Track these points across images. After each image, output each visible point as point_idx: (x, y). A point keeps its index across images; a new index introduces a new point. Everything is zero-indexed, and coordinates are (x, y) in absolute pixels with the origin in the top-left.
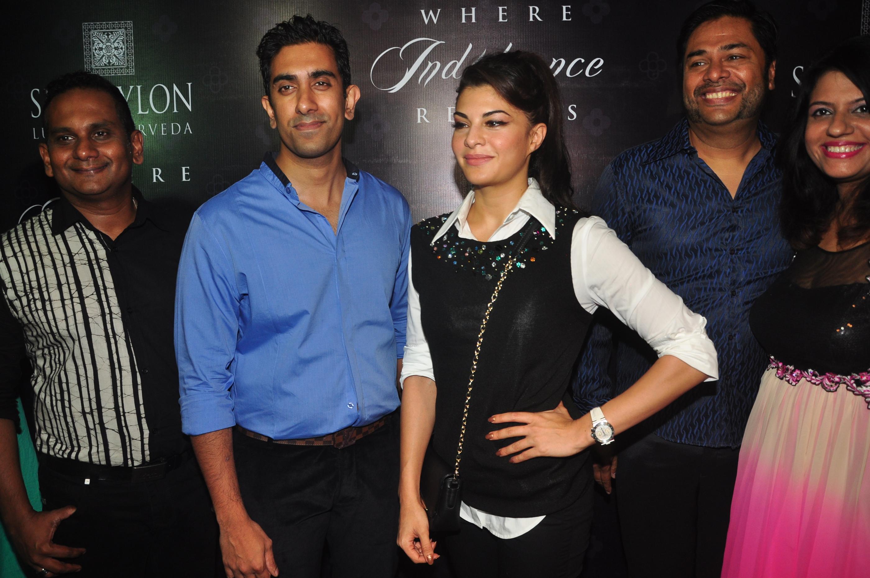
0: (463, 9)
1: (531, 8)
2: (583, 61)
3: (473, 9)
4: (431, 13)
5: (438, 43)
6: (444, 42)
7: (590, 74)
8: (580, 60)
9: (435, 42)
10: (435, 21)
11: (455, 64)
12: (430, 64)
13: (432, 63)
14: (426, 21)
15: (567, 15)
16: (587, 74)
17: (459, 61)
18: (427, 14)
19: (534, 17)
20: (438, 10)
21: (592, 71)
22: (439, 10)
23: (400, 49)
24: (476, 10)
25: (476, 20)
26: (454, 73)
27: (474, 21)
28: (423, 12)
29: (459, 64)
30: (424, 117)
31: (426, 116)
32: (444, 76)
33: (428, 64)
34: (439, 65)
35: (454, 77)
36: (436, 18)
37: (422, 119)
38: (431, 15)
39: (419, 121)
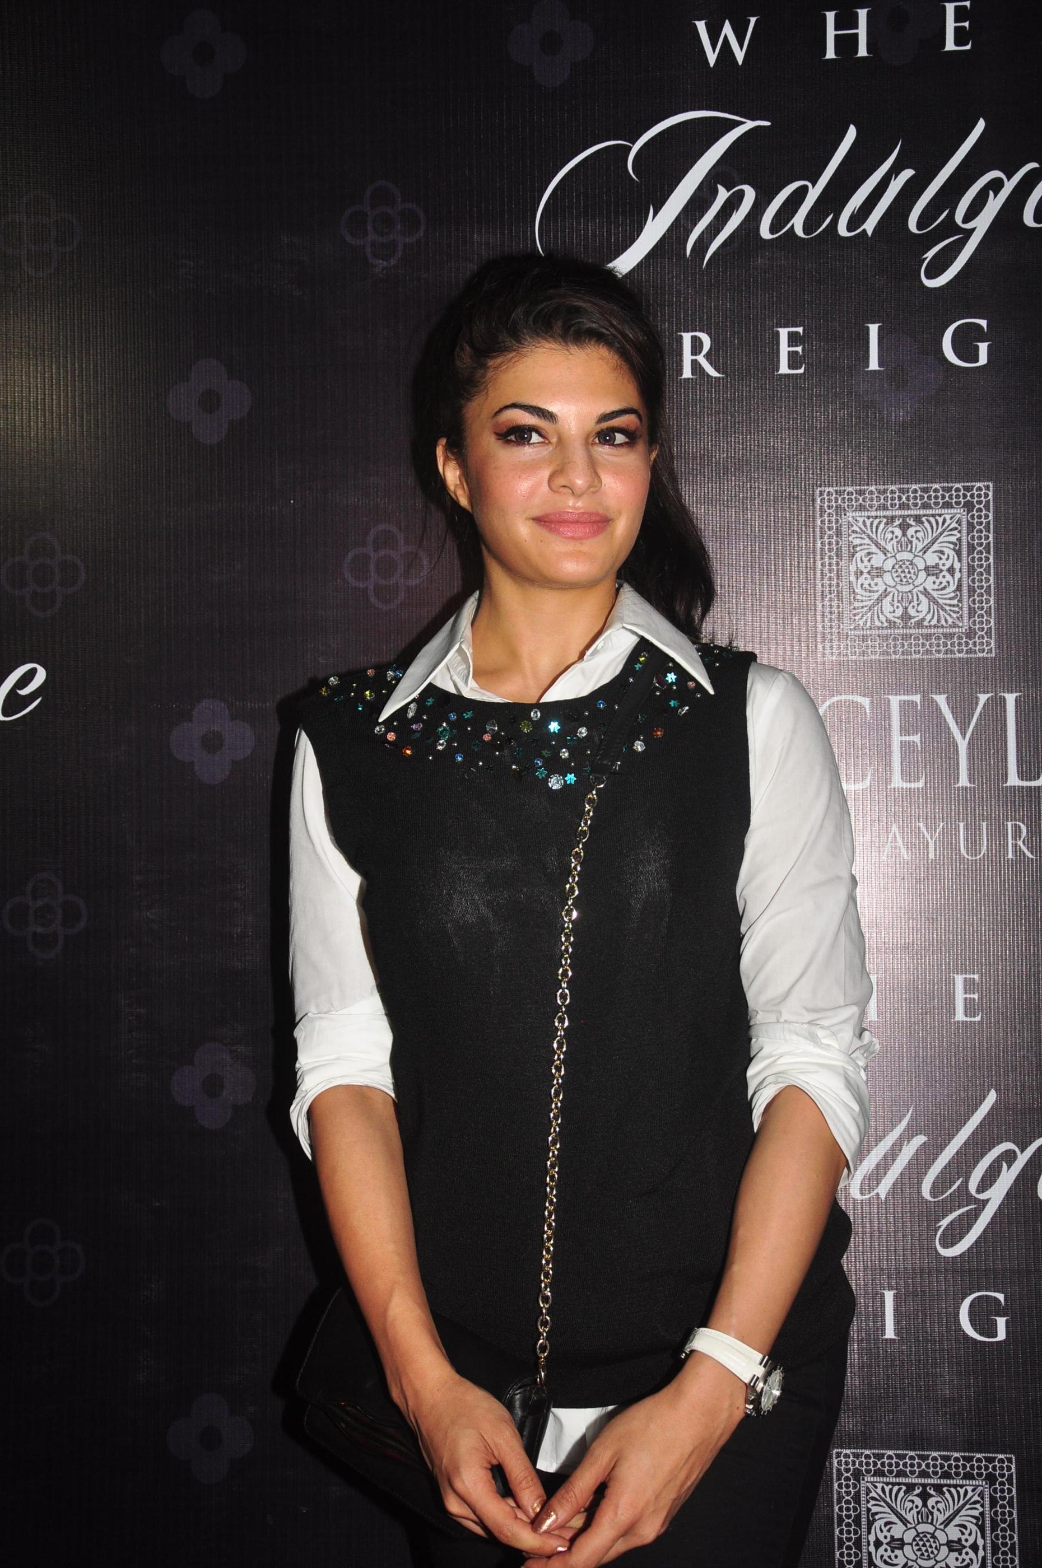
0: (830, 16)
3: (862, 14)
4: (727, 29)
5: (749, 125)
6: (767, 124)
9: (738, 124)
10: (740, 55)
11: (800, 195)
12: (723, 194)
13: (728, 191)
14: (712, 58)
17: (814, 184)
18: (714, 34)
20: (749, 21)
22: (753, 20)
23: (630, 148)
24: (869, 16)
25: (869, 51)
26: (798, 222)
27: (862, 52)
28: (701, 26)
29: (814, 194)
30: (701, 359)
31: (708, 356)
32: (765, 233)
33: (715, 193)
34: (750, 195)
35: (799, 231)
36: (741, 48)
37: (695, 365)
38: (726, 37)
39: (687, 373)
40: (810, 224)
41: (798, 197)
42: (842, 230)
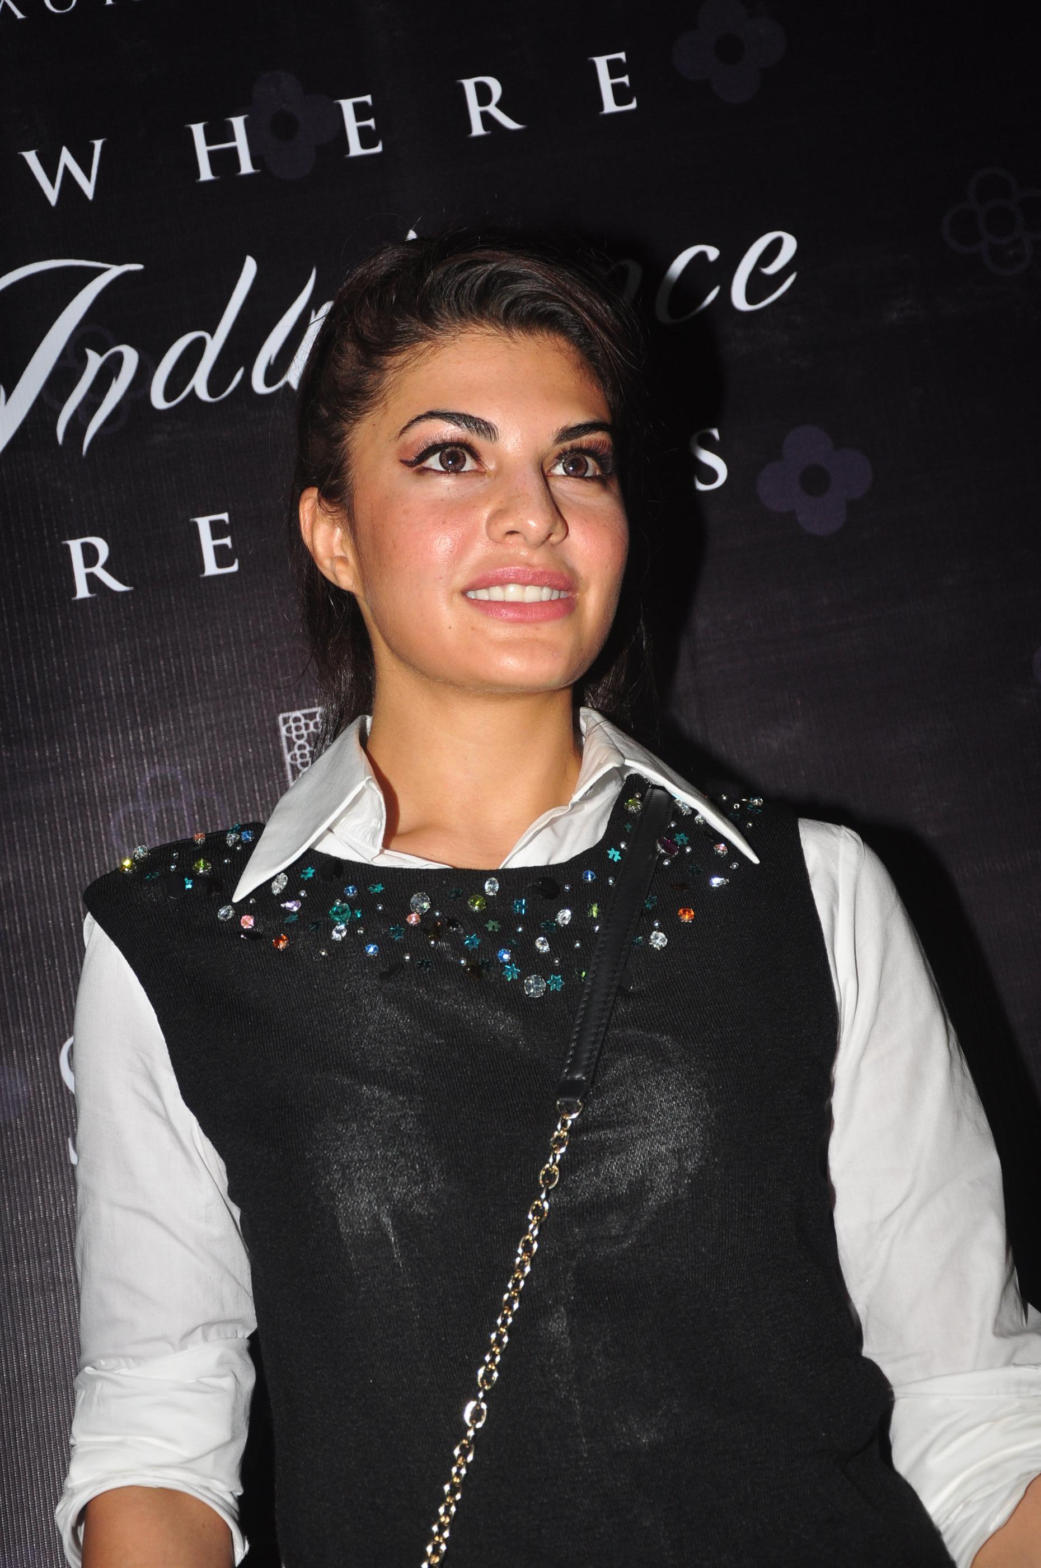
0: (198, 130)
1: (469, 85)
2: (713, 253)
3: (238, 123)
4: (66, 158)
5: (115, 271)
6: (139, 267)
7: (751, 299)
8: (703, 255)
9: (101, 271)
10: (89, 188)
11: (197, 349)
12: (95, 361)
13: (101, 354)
14: (52, 194)
15: (616, 89)
16: (739, 300)
17: (212, 334)
18: (50, 167)
19: (486, 117)
20: (93, 146)
21: (759, 284)
22: (98, 144)
24: (248, 125)
25: (254, 165)
26: (199, 383)
27: (246, 167)
28: (31, 158)
29: (214, 346)
30: (98, 571)
31: (106, 567)
32: (158, 401)
33: (84, 360)
34: (131, 357)
35: (203, 394)
36: (88, 177)
37: (93, 581)
38: (66, 169)
39: (82, 591)
40: (216, 383)
41: (195, 352)
42: (259, 385)
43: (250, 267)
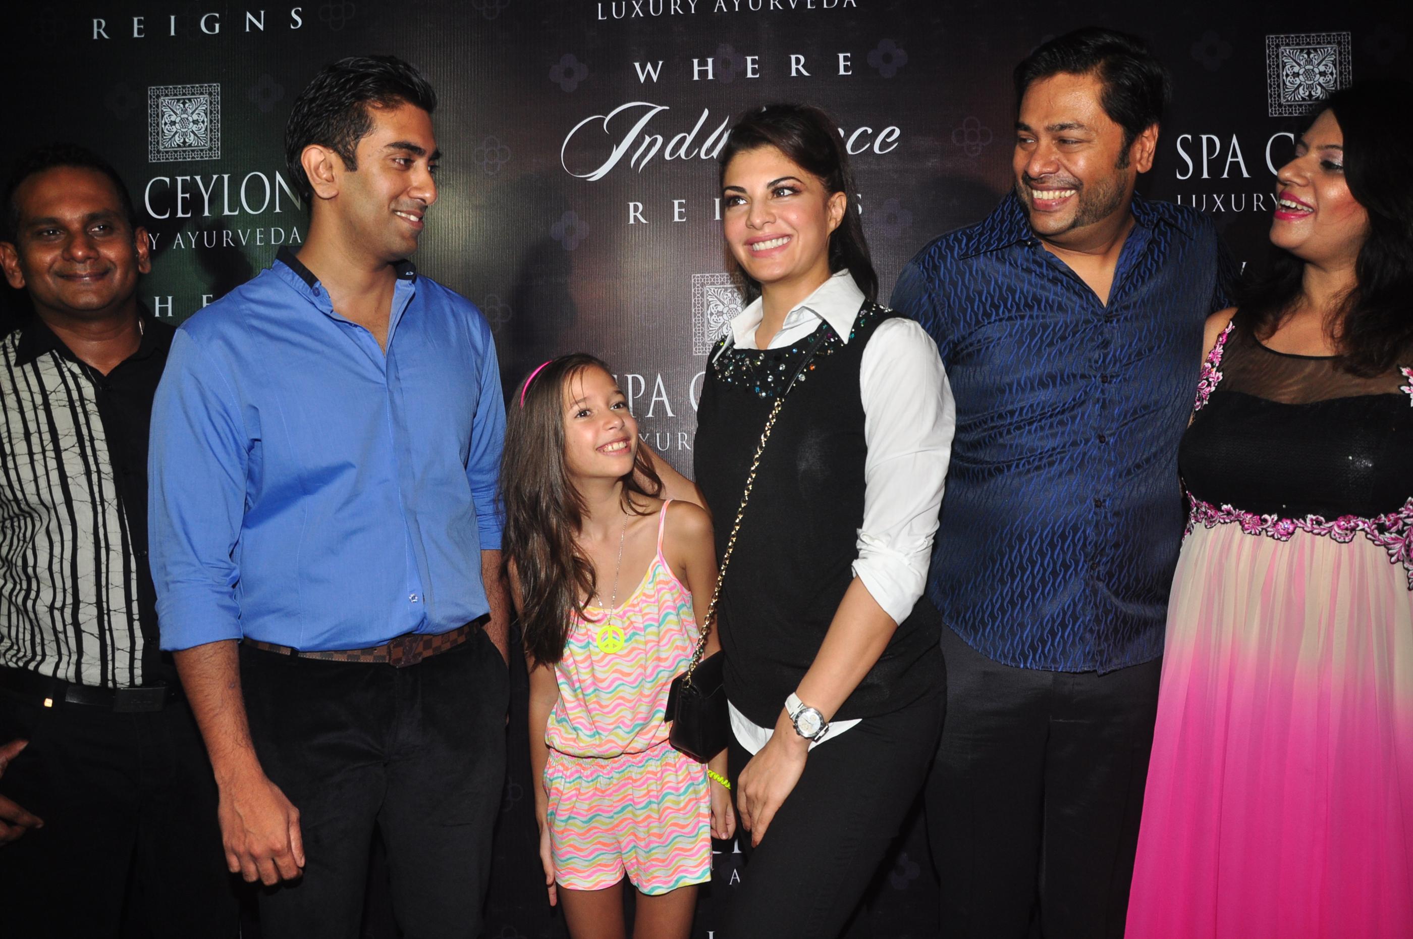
0: (696, 61)
1: (793, 57)
2: (870, 131)
3: (710, 60)
4: (649, 67)
5: (659, 108)
6: (667, 108)
7: (881, 149)
8: (866, 131)
9: (654, 108)
10: (655, 78)
11: (683, 140)
12: (648, 140)
13: (650, 137)
14: (642, 79)
15: (845, 66)
16: (876, 149)
17: (689, 135)
18: (643, 68)
19: (797, 70)
21: (884, 145)
22: (661, 63)
23: (604, 119)
24: (713, 62)
25: (713, 76)
26: (682, 152)
27: (710, 77)
28: (637, 65)
29: (689, 139)
30: (638, 215)
31: (641, 214)
32: (667, 157)
33: (644, 139)
34: (660, 140)
35: (683, 157)
36: (655, 73)
37: (636, 218)
38: (648, 71)
39: (632, 221)
40: (688, 153)
41: (682, 141)
42: (703, 156)
43: (706, 113)
